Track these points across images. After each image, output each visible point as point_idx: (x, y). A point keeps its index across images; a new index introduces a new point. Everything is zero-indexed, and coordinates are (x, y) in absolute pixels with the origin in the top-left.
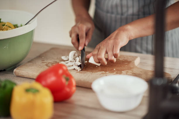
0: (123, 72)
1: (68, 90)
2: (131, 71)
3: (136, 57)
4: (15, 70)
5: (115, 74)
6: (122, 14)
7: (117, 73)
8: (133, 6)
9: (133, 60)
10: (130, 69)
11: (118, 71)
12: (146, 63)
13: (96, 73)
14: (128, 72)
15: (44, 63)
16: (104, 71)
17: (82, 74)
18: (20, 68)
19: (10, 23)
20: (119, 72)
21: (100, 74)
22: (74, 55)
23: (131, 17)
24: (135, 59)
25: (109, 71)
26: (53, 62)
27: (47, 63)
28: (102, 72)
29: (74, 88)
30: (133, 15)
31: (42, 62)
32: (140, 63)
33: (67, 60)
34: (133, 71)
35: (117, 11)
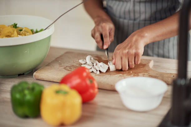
0: (139, 74)
1: (91, 91)
2: (148, 74)
3: (150, 60)
4: (35, 74)
5: (132, 77)
6: (135, 20)
7: (134, 76)
8: (146, 12)
9: (148, 63)
10: (146, 71)
11: (135, 74)
12: (160, 66)
13: (114, 76)
14: (144, 74)
15: (62, 66)
16: (121, 73)
17: (101, 77)
18: (39, 72)
19: (28, 28)
20: (137, 75)
21: (118, 77)
22: (91, 59)
23: (143, 22)
24: (149, 63)
25: (126, 74)
26: (70, 66)
27: (65, 67)
28: (119, 75)
29: (96, 90)
30: (145, 20)
31: (60, 66)
32: (154, 66)
33: (85, 64)
34: (149, 74)
35: (130, 17)
